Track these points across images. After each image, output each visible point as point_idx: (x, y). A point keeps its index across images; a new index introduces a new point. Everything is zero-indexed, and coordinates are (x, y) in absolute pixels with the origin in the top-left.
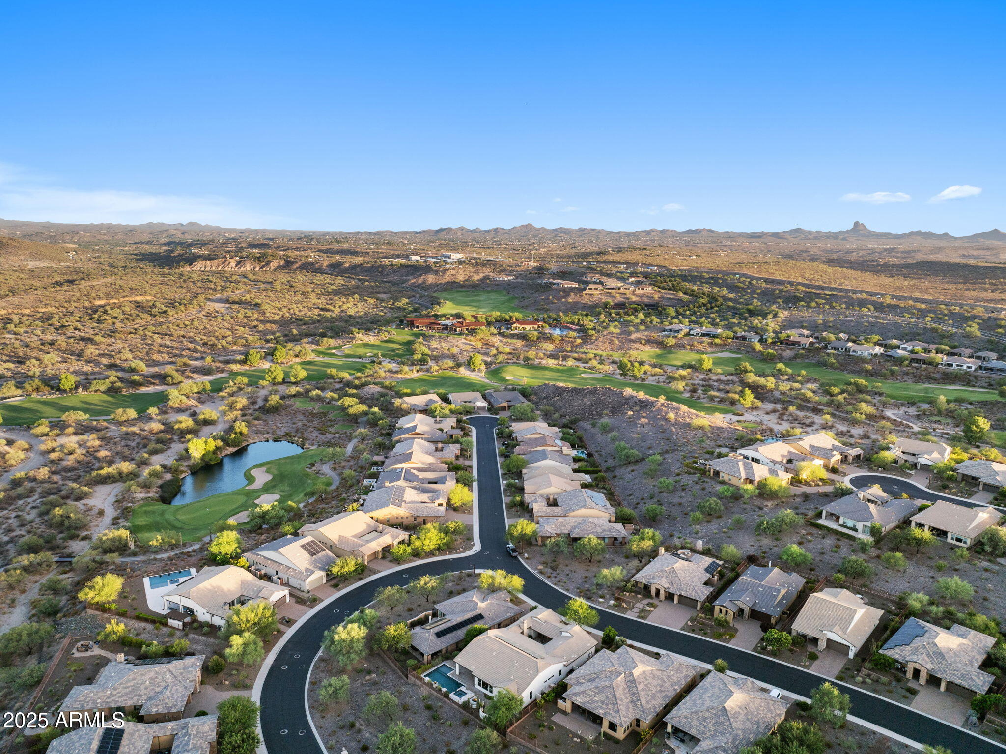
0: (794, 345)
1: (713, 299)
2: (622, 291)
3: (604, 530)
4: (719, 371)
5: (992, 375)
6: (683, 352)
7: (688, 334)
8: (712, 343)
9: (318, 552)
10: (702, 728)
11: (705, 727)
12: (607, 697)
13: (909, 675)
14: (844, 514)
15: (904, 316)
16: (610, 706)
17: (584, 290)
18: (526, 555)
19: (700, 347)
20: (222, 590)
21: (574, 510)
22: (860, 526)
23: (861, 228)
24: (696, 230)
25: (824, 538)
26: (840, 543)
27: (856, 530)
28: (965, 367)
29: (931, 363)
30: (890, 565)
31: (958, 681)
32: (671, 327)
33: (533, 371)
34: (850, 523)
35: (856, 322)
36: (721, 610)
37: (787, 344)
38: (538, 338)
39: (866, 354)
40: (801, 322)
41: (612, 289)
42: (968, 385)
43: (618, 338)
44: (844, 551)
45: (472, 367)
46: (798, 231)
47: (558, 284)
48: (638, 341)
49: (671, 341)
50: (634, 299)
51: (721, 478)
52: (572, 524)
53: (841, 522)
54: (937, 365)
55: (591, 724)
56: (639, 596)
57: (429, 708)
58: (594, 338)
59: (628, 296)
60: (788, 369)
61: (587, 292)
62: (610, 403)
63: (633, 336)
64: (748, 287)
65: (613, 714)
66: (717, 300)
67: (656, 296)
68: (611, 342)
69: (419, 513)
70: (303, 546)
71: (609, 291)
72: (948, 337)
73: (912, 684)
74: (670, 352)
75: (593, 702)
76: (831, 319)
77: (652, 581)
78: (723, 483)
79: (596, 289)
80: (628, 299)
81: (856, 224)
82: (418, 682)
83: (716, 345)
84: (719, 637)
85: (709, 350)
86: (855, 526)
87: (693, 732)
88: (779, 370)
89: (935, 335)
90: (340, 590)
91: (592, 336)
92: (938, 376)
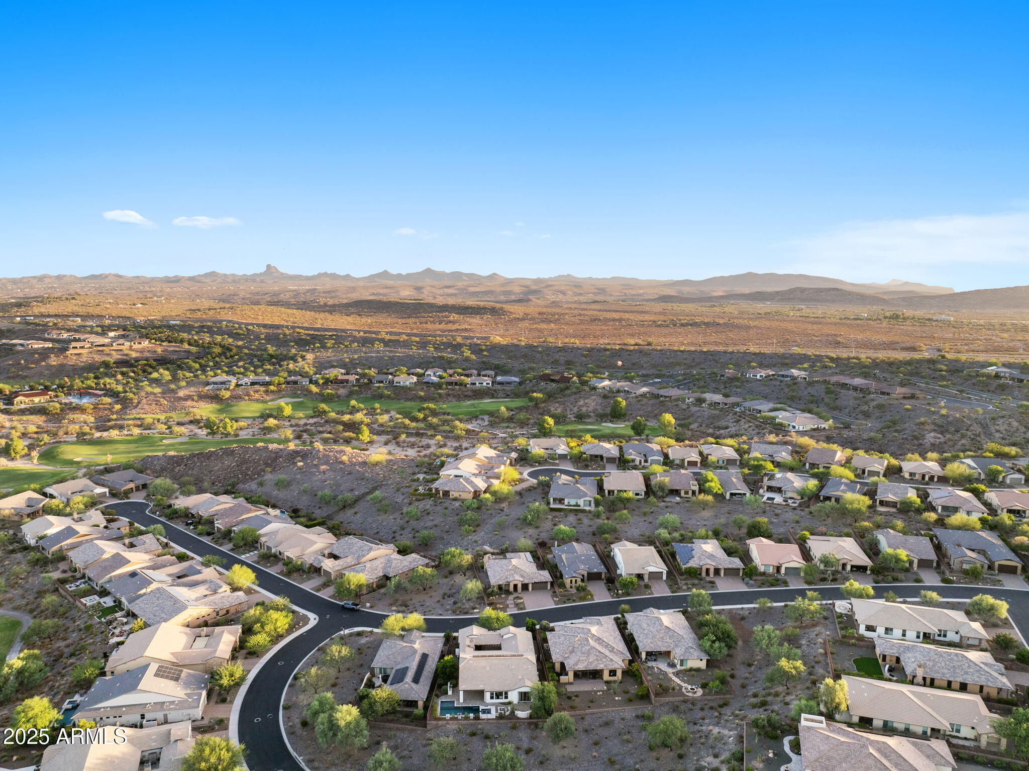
0: (342, 383)
1: (226, 349)
2: (115, 346)
3: (410, 562)
4: (301, 415)
5: (505, 388)
6: (243, 403)
7: (237, 385)
8: (267, 391)
9: (179, 675)
10: (666, 644)
11: (667, 642)
12: (597, 656)
13: (704, 574)
14: (567, 496)
15: (412, 349)
16: (604, 660)
17: (67, 349)
18: (368, 605)
19: (257, 396)
20: (116, 757)
21: (364, 556)
22: (581, 502)
23: (274, 270)
24: (100, 275)
25: (566, 516)
26: (578, 517)
27: (579, 506)
28: (485, 384)
29: (461, 384)
30: (622, 520)
31: (730, 566)
32: (214, 379)
33: (99, 447)
34: (573, 502)
35: (377, 357)
36: (571, 581)
37: (336, 383)
38: (62, 410)
39: (408, 383)
40: (329, 362)
41: (103, 345)
42: (493, 397)
43: (164, 398)
44: (586, 521)
45: (13, 454)
46: (213, 274)
47: (22, 345)
48: (188, 398)
49: (227, 394)
50: (134, 355)
51: (451, 497)
52: (380, 566)
53: (566, 503)
54: (466, 386)
55: (593, 681)
56: (503, 596)
57: (473, 734)
58: (136, 401)
59: (126, 352)
60: (360, 405)
61: (72, 351)
62: (259, 459)
63: (181, 393)
64: (248, 333)
65: (611, 663)
66: (231, 350)
67: (159, 350)
68: (158, 403)
69: (220, 606)
70: (156, 675)
71: (101, 348)
72: (453, 362)
73: (708, 579)
74: (229, 406)
75: (591, 663)
76: (356, 357)
77: (509, 580)
78: (456, 499)
79: (82, 347)
80: (127, 355)
81: (269, 266)
82: (440, 723)
83: (272, 392)
84: (584, 599)
85: (268, 398)
86: (577, 503)
87: (663, 649)
88: (353, 407)
89: (443, 361)
90: (232, 702)
91: (131, 399)
92: (469, 393)
